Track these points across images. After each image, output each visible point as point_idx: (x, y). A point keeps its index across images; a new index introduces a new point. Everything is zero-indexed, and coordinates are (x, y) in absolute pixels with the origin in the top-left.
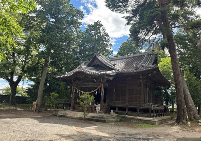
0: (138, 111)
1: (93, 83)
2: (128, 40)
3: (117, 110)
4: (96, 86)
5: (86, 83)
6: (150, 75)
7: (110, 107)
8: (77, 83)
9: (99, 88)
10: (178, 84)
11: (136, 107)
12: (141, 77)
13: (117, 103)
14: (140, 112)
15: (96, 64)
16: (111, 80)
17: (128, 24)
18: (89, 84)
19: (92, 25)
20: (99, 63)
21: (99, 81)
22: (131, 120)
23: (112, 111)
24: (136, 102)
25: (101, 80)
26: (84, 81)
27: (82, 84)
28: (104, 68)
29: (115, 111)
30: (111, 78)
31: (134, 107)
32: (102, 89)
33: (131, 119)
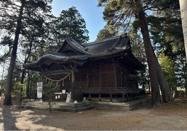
0: (111, 96)
1: (62, 70)
2: (105, 27)
3: (90, 96)
4: (66, 73)
5: (56, 70)
6: (122, 58)
7: (83, 94)
8: (47, 71)
9: (69, 74)
10: (151, 65)
11: (108, 92)
12: (114, 61)
13: (90, 89)
14: (112, 97)
15: (67, 50)
16: (82, 65)
17: (100, 5)
18: (59, 71)
19: (67, 11)
20: (70, 49)
21: (69, 68)
22: (103, 107)
23: (84, 98)
24: (110, 87)
25: (71, 66)
26: (53, 69)
27: (51, 72)
28: (76, 53)
29: (88, 98)
30: (81, 64)
31: (106, 92)
32: (73, 76)
33: (104, 105)
